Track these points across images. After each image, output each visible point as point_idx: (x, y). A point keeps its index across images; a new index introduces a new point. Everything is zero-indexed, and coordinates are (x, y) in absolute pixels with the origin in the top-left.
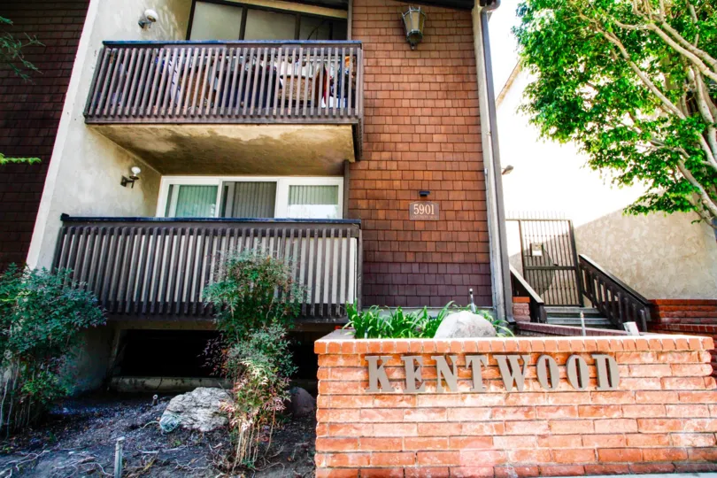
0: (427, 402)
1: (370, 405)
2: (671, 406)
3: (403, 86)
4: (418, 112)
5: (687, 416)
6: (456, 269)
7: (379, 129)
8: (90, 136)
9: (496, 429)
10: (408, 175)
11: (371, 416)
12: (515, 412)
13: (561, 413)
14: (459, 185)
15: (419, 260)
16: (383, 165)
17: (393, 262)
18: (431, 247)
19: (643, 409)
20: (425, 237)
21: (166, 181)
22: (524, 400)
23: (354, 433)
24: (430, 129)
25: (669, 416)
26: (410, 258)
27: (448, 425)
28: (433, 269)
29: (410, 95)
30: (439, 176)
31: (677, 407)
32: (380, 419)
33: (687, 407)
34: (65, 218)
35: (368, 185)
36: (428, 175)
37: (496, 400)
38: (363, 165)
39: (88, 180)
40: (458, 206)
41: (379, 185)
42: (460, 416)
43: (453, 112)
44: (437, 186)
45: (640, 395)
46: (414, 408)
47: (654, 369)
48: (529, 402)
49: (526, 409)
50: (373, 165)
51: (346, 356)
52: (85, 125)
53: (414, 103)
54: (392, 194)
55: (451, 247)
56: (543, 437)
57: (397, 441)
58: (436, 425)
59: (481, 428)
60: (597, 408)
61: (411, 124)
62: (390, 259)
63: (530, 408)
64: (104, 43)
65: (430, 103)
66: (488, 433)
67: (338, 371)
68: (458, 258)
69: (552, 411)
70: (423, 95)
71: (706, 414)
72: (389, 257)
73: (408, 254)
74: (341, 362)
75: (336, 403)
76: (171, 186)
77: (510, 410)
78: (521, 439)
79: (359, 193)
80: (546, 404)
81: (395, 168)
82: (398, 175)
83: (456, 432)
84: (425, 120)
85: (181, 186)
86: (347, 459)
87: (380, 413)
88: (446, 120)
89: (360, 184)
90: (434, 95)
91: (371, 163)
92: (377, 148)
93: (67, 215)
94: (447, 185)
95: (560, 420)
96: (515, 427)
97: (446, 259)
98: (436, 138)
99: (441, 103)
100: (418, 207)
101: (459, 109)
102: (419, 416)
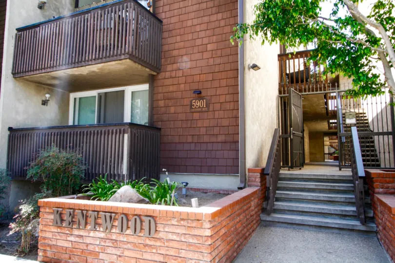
0: (76, 232)
1: (56, 231)
2: (183, 251)
3: (188, 9)
4: (198, 28)
5: (191, 257)
6: (220, 146)
7: (171, 47)
8: (17, 84)
9: (101, 249)
10: (190, 80)
11: (56, 236)
12: (109, 242)
13: (129, 246)
14: (224, 83)
15: (195, 140)
16: (173, 74)
17: (179, 143)
18: (203, 131)
19: (168, 250)
20: (200, 124)
21: (73, 96)
22: (114, 237)
23: (50, 243)
24: (206, 41)
25: (180, 256)
26: (190, 139)
27: (83, 244)
28: (204, 147)
29: (192, 15)
30: (210, 77)
31: (186, 251)
32: (58, 237)
33: (191, 252)
34: (10, 129)
35: (165, 89)
36: (203, 77)
37: (102, 235)
38: (162, 75)
39: (21, 107)
40: (222, 99)
41: (171, 88)
42: (88, 241)
43: (222, 23)
44: (208, 85)
45: (167, 242)
46: (72, 235)
47: (177, 228)
48: (116, 238)
49: (114, 241)
50: (168, 74)
51: (50, 208)
52: (13, 79)
53: (195, 22)
54: (179, 95)
55: (216, 131)
56: (120, 256)
57: (64, 248)
58: (79, 244)
59: (95, 247)
60: (146, 245)
61: (193, 39)
62: (177, 141)
63: (116, 241)
64: (17, 29)
65: (206, 19)
66: (97, 251)
67: (47, 214)
68: (221, 138)
69: (125, 244)
70: (202, 13)
71: (201, 258)
72: (177, 140)
73: (188, 136)
74: (47, 210)
75: (45, 229)
76: (75, 99)
77: (108, 241)
78: (111, 255)
79: (160, 96)
80: (123, 240)
81: (181, 75)
82: (182, 80)
83: (85, 248)
84: (202, 34)
85: (80, 99)
86: (47, 253)
87: (59, 235)
88: (217, 31)
89: (160, 89)
90: (209, 11)
91: (167, 73)
92: (170, 61)
93: (12, 128)
94: (216, 84)
95: (129, 249)
96: (108, 250)
97: (213, 139)
98: (210, 47)
99: (214, 18)
100: (195, 102)
101: (227, 20)
102: (72, 238)
